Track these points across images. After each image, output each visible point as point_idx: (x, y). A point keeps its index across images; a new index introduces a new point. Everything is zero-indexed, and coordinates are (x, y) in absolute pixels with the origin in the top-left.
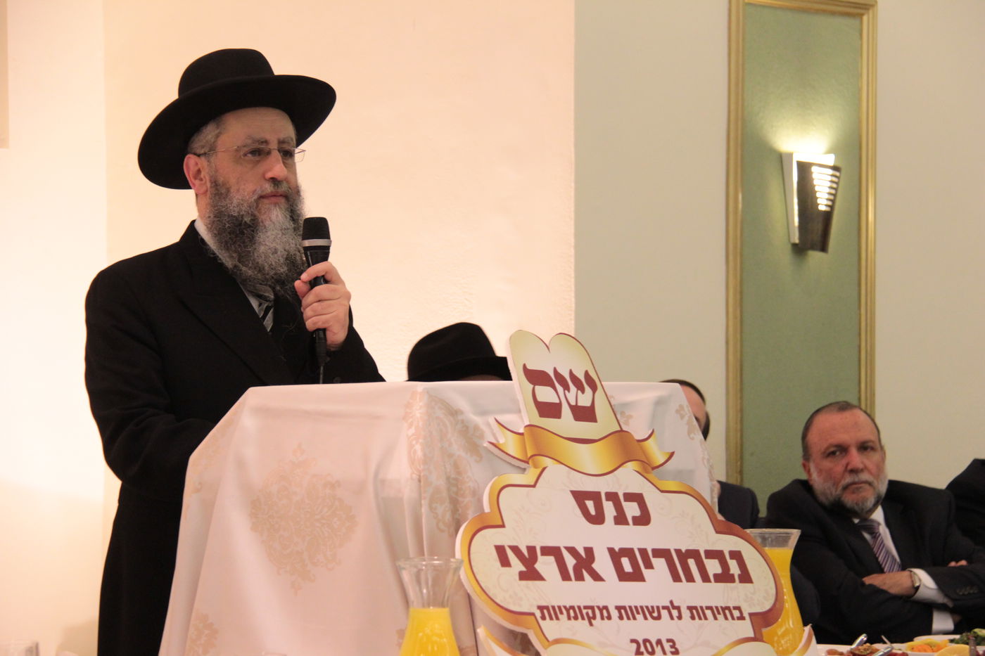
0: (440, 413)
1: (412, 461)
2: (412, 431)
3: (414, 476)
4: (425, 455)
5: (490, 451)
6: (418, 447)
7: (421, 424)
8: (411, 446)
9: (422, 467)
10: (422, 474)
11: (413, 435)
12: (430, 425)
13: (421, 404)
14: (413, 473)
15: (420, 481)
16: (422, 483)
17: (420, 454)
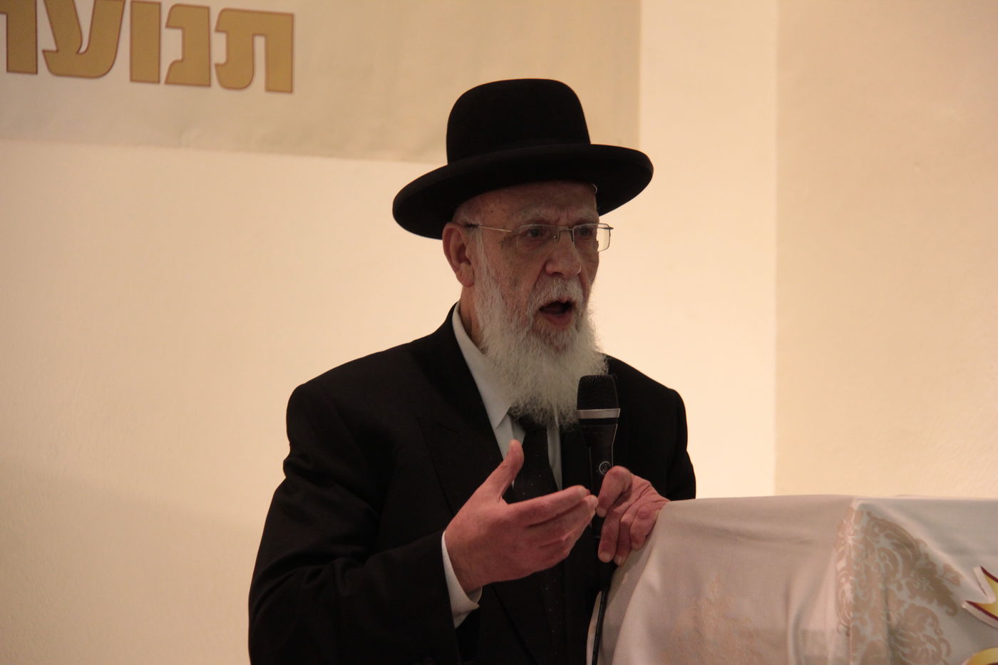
0: (884, 542)
1: (839, 606)
2: (842, 564)
3: (841, 627)
4: (856, 598)
5: (970, 614)
6: (847, 587)
7: (853, 554)
8: (839, 586)
9: (851, 614)
10: (851, 625)
11: (843, 569)
12: (867, 556)
13: (856, 527)
14: (840, 623)
15: (848, 635)
16: (851, 638)
17: (849, 596)
